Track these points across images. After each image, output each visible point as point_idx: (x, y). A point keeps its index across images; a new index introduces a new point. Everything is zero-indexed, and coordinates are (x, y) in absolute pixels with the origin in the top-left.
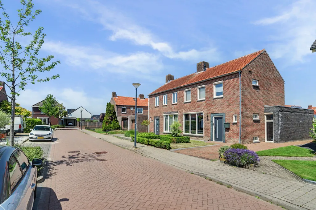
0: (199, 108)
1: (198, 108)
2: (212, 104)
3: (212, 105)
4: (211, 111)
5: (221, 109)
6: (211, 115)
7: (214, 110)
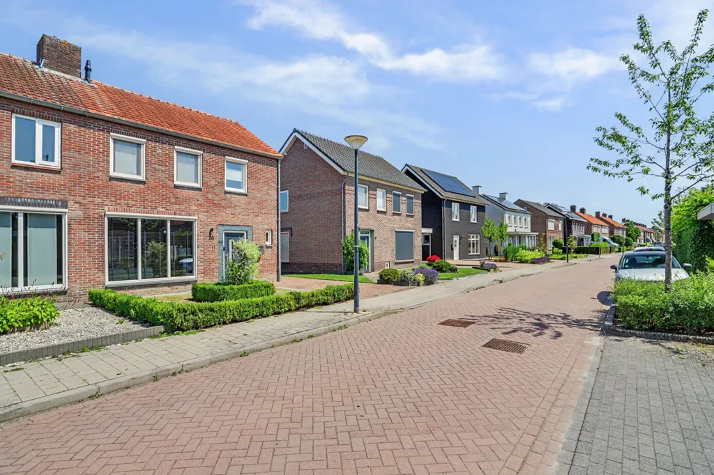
0: (183, 207)
1: (177, 206)
2: (223, 203)
3: (221, 204)
4: (219, 219)
5: (242, 217)
6: (220, 227)
7: (226, 216)
